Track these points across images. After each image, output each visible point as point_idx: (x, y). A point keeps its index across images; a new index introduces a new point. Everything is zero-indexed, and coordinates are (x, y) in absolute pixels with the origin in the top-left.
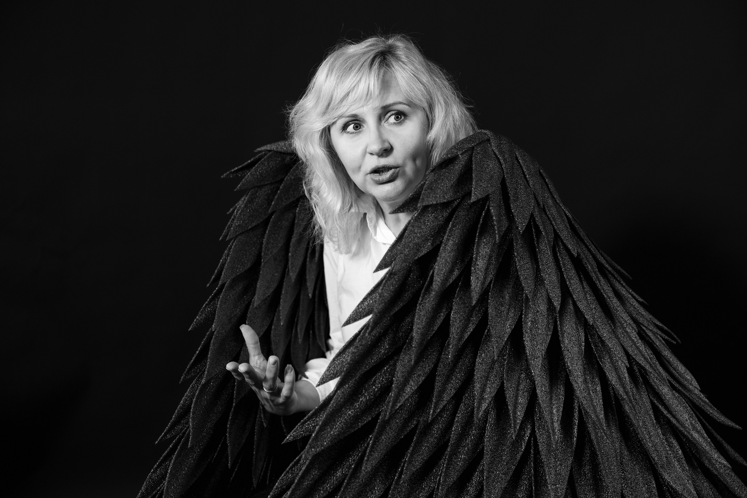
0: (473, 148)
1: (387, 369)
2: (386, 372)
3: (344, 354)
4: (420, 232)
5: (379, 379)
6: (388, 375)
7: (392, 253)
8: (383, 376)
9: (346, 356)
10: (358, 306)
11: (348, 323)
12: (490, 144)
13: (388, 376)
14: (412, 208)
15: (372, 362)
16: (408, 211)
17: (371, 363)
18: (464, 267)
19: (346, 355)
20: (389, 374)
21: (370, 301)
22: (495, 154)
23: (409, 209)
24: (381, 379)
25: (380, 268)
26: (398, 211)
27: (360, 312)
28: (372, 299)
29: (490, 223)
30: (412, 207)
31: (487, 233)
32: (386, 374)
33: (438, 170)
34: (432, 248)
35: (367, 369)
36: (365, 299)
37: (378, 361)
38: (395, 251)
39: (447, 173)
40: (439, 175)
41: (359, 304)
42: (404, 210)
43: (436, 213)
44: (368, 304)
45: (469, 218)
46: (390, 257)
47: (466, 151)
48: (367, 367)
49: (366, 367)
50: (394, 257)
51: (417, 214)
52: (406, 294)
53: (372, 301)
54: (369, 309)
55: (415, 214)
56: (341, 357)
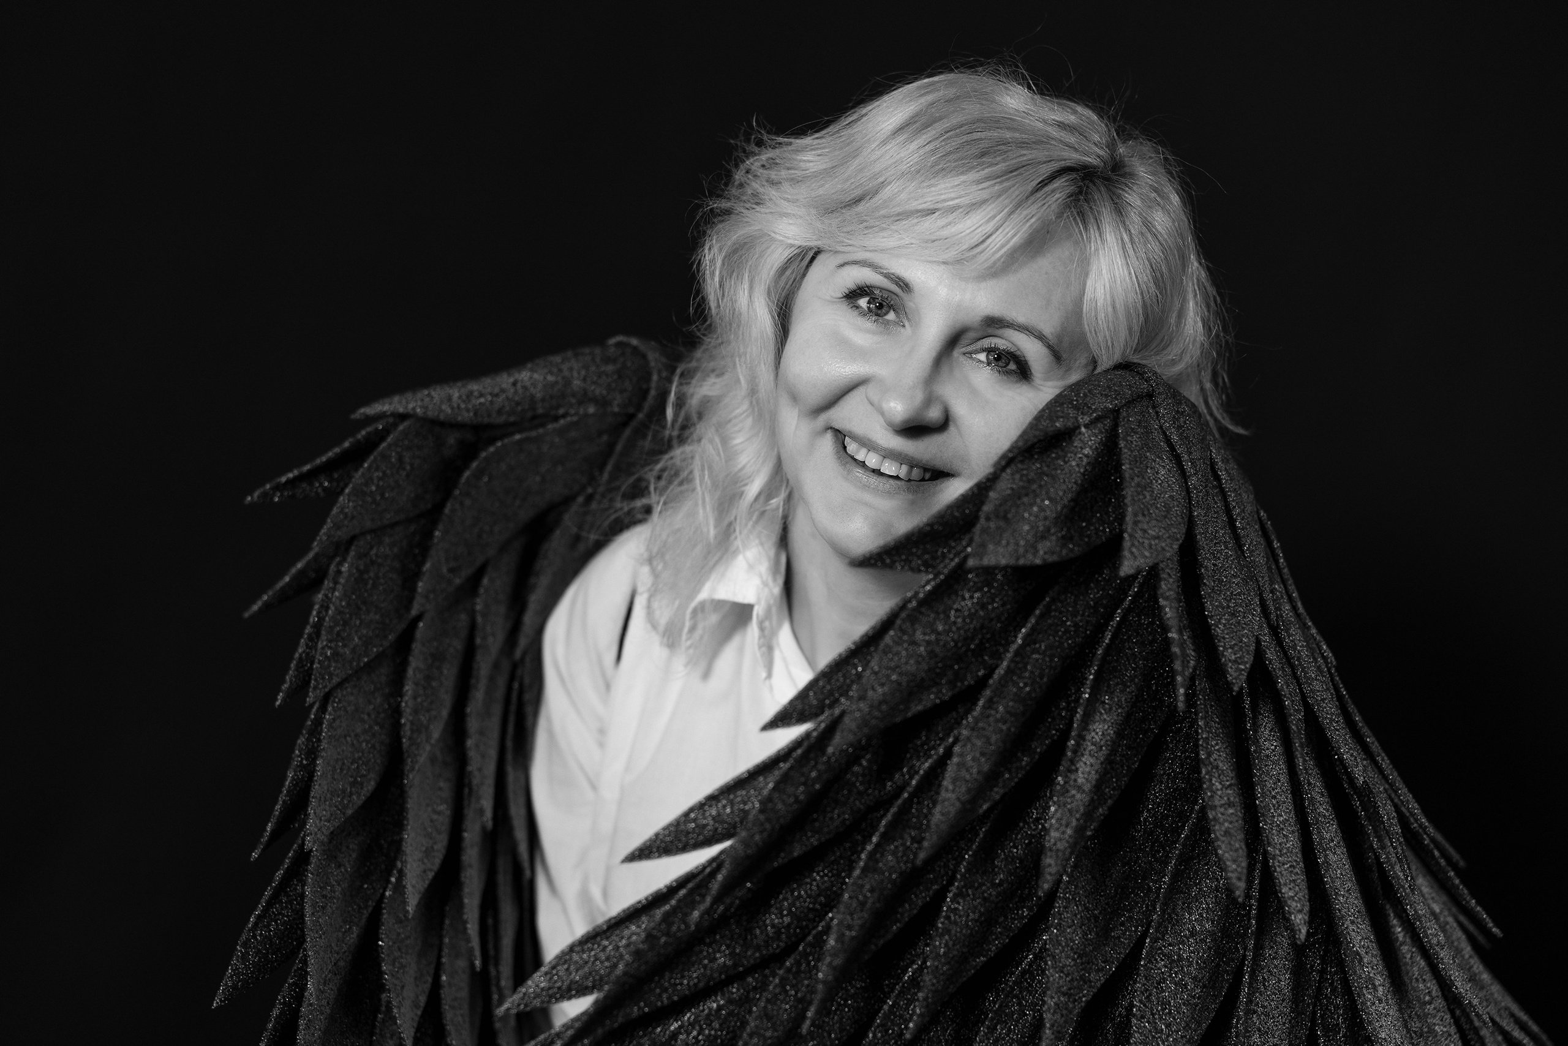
0: (1116, 412)
1: (720, 1008)
2: (712, 1018)
3: (607, 938)
4: (928, 643)
5: (688, 1034)
6: (717, 1026)
7: (829, 682)
8: (701, 1027)
9: (610, 947)
10: (686, 814)
11: (644, 853)
12: (1154, 407)
13: (716, 1031)
14: (919, 562)
15: (681, 984)
16: (906, 568)
17: (679, 987)
18: (1028, 768)
19: (610, 944)
20: (721, 1025)
21: (724, 807)
22: (1168, 441)
23: (910, 562)
24: (695, 1033)
25: (781, 719)
26: (876, 561)
27: (688, 833)
28: (732, 803)
29: (1130, 648)
30: (919, 557)
31: (1115, 677)
32: (712, 1022)
33: (1022, 462)
34: (950, 694)
35: (662, 1002)
36: (712, 799)
37: (701, 985)
38: (838, 680)
39: (1047, 476)
40: (1024, 478)
41: (691, 810)
42: (895, 561)
43: (986, 593)
44: (719, 815)
45: (1076, 625)
46: (822, 693)
47: (1098, 419)
48: (665, 996)
49: (660, 995)
50: (833, 695)
51: (933, 583)
52: (836, 811)
53: (732, 808)
54: (716, 829)
55: (928, 582)
56: (596, 946)
